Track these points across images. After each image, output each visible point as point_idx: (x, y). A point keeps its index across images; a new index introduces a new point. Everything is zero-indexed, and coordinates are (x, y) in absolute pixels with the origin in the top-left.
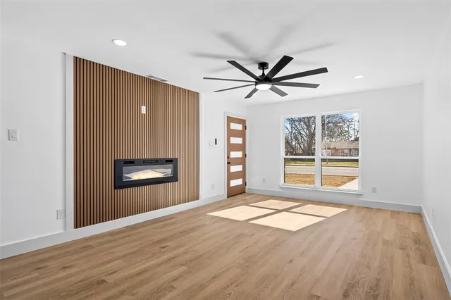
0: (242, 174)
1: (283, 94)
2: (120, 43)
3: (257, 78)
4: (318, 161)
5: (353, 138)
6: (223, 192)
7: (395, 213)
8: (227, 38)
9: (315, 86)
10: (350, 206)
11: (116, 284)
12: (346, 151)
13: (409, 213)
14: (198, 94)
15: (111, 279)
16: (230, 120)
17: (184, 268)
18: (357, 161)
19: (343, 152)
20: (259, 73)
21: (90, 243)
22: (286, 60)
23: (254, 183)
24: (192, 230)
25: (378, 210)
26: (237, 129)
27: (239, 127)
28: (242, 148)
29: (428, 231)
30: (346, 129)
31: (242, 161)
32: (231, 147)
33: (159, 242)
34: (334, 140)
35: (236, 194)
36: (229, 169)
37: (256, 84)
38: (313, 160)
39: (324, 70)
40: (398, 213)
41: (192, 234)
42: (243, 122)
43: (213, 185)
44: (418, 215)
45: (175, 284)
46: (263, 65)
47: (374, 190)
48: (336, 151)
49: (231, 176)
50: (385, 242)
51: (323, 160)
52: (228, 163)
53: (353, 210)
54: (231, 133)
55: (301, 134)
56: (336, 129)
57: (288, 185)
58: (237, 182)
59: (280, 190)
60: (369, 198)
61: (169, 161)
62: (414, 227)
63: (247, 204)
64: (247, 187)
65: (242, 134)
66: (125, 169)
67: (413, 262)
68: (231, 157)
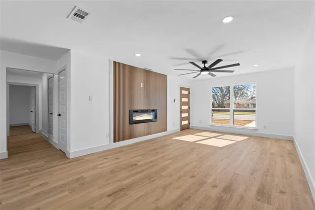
0: (188, 118)
1: (213, 75)
2: (138, 55)
3: (202, 69)
4: (231, 111)
5: (250, 97)
6: (179, 128)
7: (277, 140)
8: (190, 51)
9: (232, 71)
10: (250, 136)
11: (143, 165)
12: (246, 105)
13: (286, 140)
14: (166, 76)
15: (139, 163)
16: (182, 89)
17: (171, 161)
18: (254, 111)
19: (244, 106)
20: (202, 66)
21: (122, 150)
22: (219, 61)
23: (194, 123)
24: (168, 145)
25: (268, 138)
26: (186, 93)
27: (186, 92)
28: (188, 104)
29: (297, 148)
30: (246, 92)
31: (188, 111)
32: (182, 104)
33: (154, 150)
34: (238, 98)
35: (185, 129)
36: (181, 115)
37: (201, 71)
38: (229, 111)
39: (238, 64)
40: (279, 140)
41: (168, 147)
42: (188, 90)
43: (173, 124)
44: (291, 141)
45: (169, 166)
46: (205, 62)
47: (265, 127)
48: (239, 105)
49: (182, 119)
50: (272, 154)
51: (235, 111)
52: (181, 112)
53: (252, 139)
54: (182, 96)
55: (217, 95)
56: (239, 92)
57: (214, 124)
58: (185, 123)
59: (209, 127)
60: (262, 132)
61: (153, 111)
62: (288, 147)
63: (192, 134)
64: (190, 125)
65: (188, 96)
66: (134, 114)
67: (287, 163)
68: (182, 108)
